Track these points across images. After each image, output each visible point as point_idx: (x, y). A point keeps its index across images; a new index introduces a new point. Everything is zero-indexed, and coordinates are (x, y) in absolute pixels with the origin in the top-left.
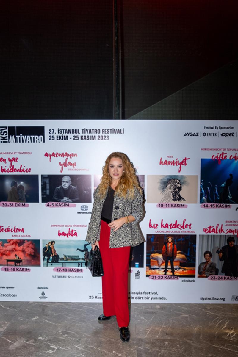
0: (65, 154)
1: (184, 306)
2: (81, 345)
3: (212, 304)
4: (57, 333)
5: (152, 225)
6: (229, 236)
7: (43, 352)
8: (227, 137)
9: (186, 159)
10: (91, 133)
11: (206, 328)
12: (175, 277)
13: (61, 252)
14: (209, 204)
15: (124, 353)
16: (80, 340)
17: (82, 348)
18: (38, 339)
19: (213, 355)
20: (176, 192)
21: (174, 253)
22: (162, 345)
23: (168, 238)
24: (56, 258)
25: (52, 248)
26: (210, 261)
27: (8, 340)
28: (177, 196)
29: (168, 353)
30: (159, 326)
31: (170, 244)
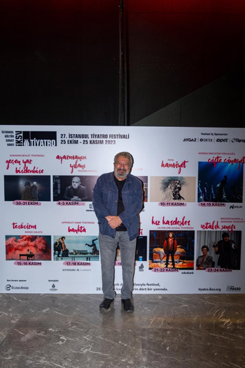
0: (75, 157)
1: (183, 296)
2: (89, 336)
3: (209, 294)
4: (67, 324)
5: (155, 222)
6: (224, 232)
8: (221, 142)
9: (185, 162)
10: (99, 138)
11: (204, 317)
12: (175, 270)
13: (70, 247)
14: (206, 203)
15: (130, 343)
16: (88, 330)
17: (90, 338)
18: (48, 330)
20: (176, 192)
21: (175, 247)
22: (165, 335)
23: (169, 234)
24: (66, 253)
25: (62, 243)
26: (207, 255)
27: (20, 332)
28: (177, 196)
29: (170, 342)
30: (161, 316)
31: (171, 239)
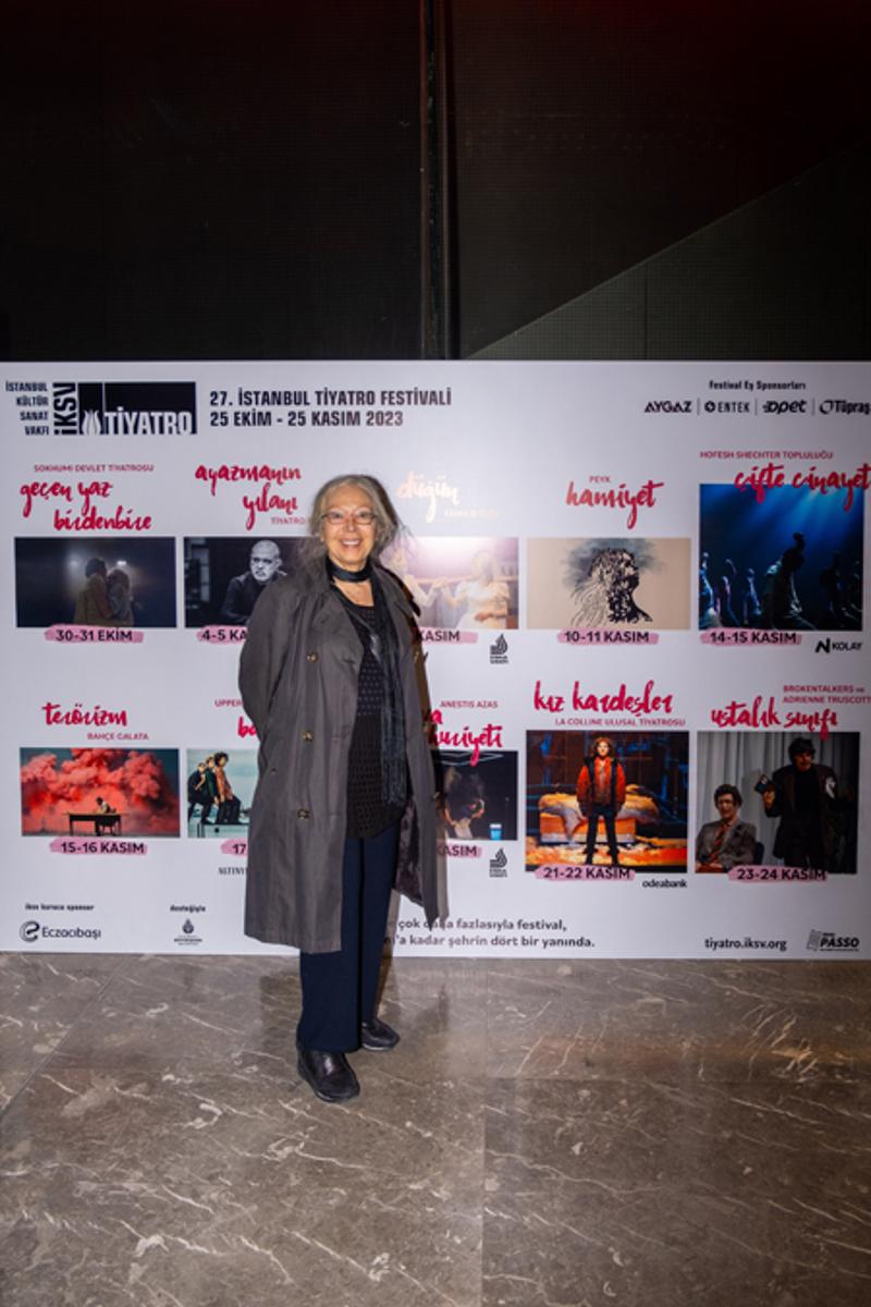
0: (262, 470)
1: (649, 966)
2: (300, 1100)
3: (743, 961)
4: (227, 1060)
5: (545, 701)
6: (796, 736)
7: (176, 1124)
8: (782, 414)
9: (651, 486)
10: (345, 403)
11: (718, 1042)
12: (621, 872)
14: (729, 632)
15: (444, 1127)
17: (305, 1110)
18: (160, 1080)
19: (738, 1133)
20: (621, 594)
21: (618, 793)
22: (571, 1100)
23: (598, 744)
24: (231, 810)
25: (218, 775)
26: (735, 819)
27: (63, 1086)
28: (624, 607)
29: (587, 1126)
30: (563, 1036)
31: (602, 764)
